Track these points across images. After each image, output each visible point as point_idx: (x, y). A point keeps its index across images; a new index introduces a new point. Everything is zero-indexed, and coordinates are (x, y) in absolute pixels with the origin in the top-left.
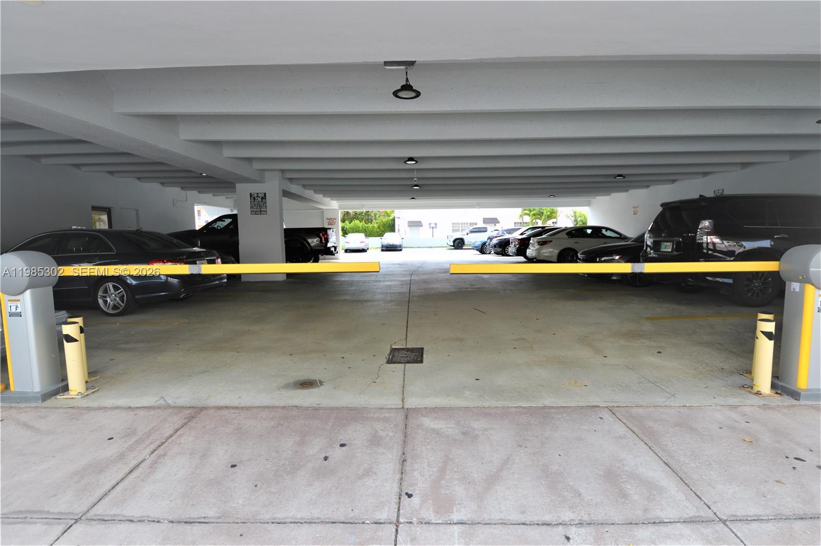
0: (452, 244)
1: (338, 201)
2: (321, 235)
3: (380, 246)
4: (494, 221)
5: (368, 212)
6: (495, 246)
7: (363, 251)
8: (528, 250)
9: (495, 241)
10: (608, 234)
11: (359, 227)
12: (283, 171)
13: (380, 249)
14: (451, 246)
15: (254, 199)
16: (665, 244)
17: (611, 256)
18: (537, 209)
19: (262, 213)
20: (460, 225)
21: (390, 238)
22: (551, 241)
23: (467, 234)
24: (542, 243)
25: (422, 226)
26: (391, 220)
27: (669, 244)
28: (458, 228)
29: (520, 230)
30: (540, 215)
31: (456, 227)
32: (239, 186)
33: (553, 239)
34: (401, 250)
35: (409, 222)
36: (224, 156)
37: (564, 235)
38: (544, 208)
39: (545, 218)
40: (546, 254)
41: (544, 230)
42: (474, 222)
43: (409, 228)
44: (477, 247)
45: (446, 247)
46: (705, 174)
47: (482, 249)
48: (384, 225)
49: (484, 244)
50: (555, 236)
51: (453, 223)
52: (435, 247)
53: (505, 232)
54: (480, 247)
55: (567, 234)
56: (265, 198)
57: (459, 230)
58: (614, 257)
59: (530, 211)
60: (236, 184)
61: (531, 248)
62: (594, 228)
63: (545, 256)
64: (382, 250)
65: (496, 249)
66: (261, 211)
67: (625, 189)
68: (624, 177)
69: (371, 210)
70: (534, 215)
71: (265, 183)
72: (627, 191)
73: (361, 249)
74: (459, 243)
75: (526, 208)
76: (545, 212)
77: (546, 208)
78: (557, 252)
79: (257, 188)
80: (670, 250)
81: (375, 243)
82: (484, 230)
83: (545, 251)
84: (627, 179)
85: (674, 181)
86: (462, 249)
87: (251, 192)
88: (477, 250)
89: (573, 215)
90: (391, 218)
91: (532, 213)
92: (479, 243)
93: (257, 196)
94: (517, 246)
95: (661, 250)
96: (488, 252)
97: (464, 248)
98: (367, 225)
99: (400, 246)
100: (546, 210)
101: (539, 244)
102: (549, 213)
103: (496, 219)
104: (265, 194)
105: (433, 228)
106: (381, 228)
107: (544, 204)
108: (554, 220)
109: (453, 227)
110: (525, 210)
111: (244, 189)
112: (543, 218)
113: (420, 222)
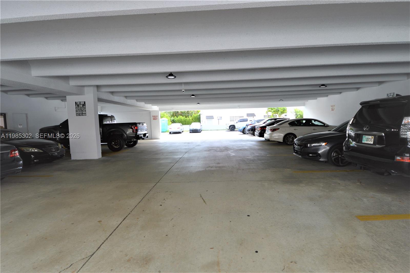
0: (229, 128)
1: (158, 106)
2: (133, 127)
3: (189, 130)
4: (253, 115)
5: (188, 111)
6: (249, 130)
7: (179, 133)
8: (265, 134)
9: (249, 127)
10: (316, 123)
11: (182, 120)
12: (98, 87)
13: (189, 132)
14: (228, 129)
15: (78, 105)
16: (367, 137)
17: (319, 143)
18: (276, 108)
19: (83, 115)
20: (234, 118)
21: (195, 126)
22: (279, 129)
23: (237, 123)
24: (273, 130)
25: (213, 118)
26: (199, 116)
27: (370, 137)
28: (233, 119)
29: (264, 120)
30: (277, 111)
31: (232, 118)
32: (68, 97)
33: (280, 127)
34: (200, 132)
35: (207, 116)
36: (33, 75)
37: (287, 124)
38: (279, 108)
39: (280, 113)
40: (277, 137)
41: (276, 121)
42: (242, 116)
43: (207, 120)
44: (240, 130)
45: (226, 130)
46: (380, 83)
47: (243, 131)
48: (195, 118)
49: (244, 129)
50: (281, 126)
51: (230, 117)
52: (220, 130)
53: (255, 122)
54: (243, 130)
55: (290, 124)
56: (85, 105)
57: (234, 120)
58: (321, 144)
59: (272, 109)
60: (67, 97)
61: (267, 133)
62: (307, 120)
63: (276, 138)
64: (190, 132)
65: (249, 132)
66: (82, 113)
67: (326, 95)
68: (326, 86)
69: (190, 110)
70: (274, 111)
71: (85, 95)
72: (327, 96)
73: (178, 132)
74: (232, 128)
75: (270, 108)
76: (280, 110)
77: (281, 107)
78: (282, 135)
79: (80, 99)
80: (372, 143)
81: (187, 128)
82: (246, 120)
83: (274, 135)
84: (328, 87)
85: (358, 89)
86: (234, 131)
87: (76, 101)
88: (241, 132)
89: (295, 111)
90: (199, 114)
91: (273, 110)
92: (241, 128)
93: (80, 104)
94: (260, 131)
95: (363, 142)
96: (247, 133)
97: (235, 130)
98: (186, 118)
99: (200, 130)
100: (281, 109)
101: (271, 131)
102: (282, 110)
103: (254, 114)
104: (85, 102)
105: (219, 119)
106: (194, 120)
107: (279, 105)
108: (285, 114)
109: (230, 119)
110: (269, 109)
111: (72, 100)
112: (279, 113)
113: (213, 116)
